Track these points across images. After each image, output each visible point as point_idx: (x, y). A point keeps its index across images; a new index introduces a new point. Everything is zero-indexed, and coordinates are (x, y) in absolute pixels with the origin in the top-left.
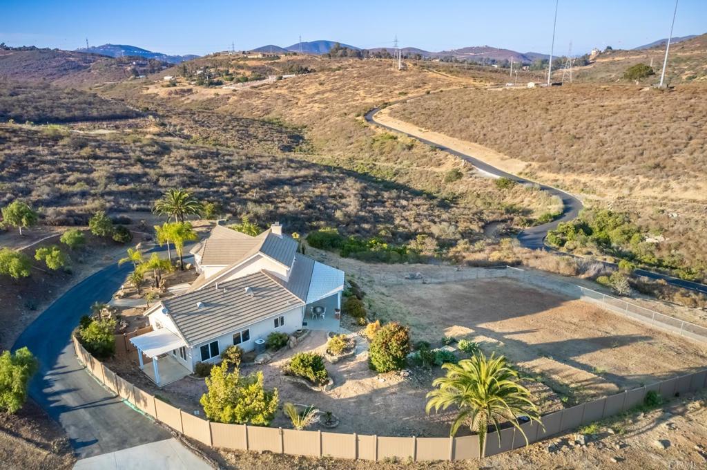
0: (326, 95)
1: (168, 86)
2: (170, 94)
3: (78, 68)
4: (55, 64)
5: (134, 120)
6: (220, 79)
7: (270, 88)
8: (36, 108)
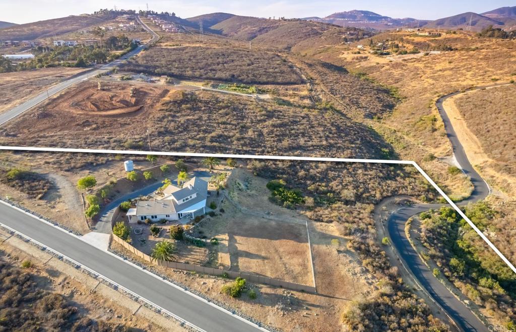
2: (353, 59)
3: (317, 33)
4: (304, 31)
6: (390, 50)
7: (415, 61)
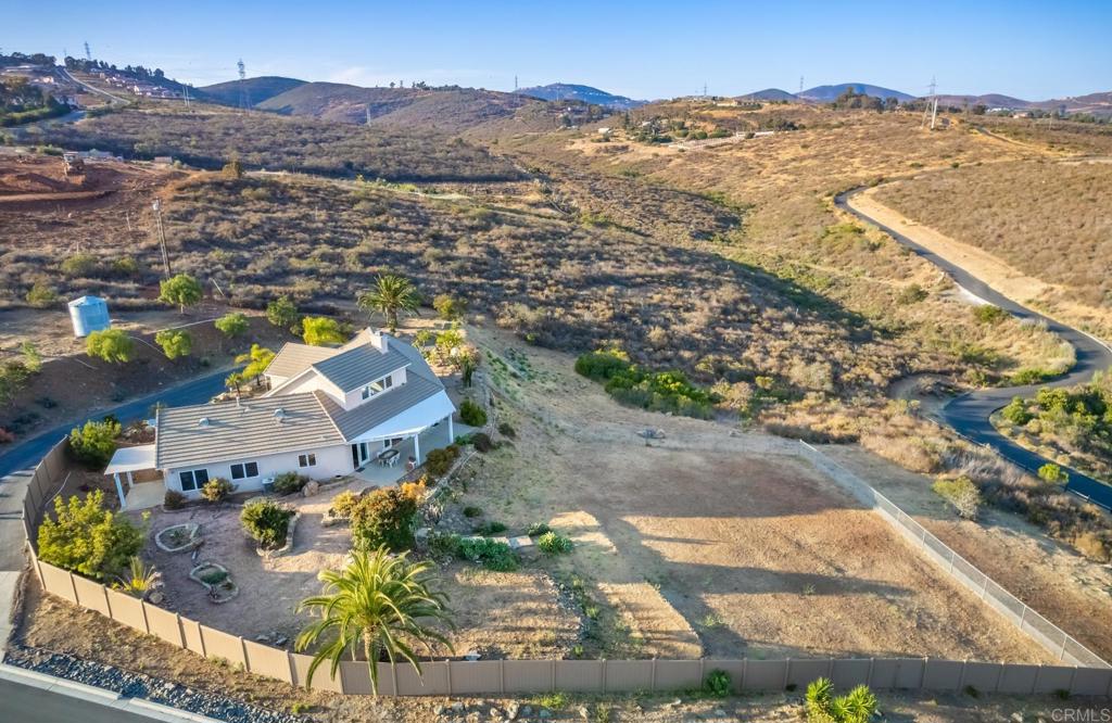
0: (804, 163)
1: (599, 141)
2: (598, 151)
3: (501, 113)
4: (474, 108)
5: (513, 184)
6: (671, 134)
7: (731, 149)
8: (400, 163)
